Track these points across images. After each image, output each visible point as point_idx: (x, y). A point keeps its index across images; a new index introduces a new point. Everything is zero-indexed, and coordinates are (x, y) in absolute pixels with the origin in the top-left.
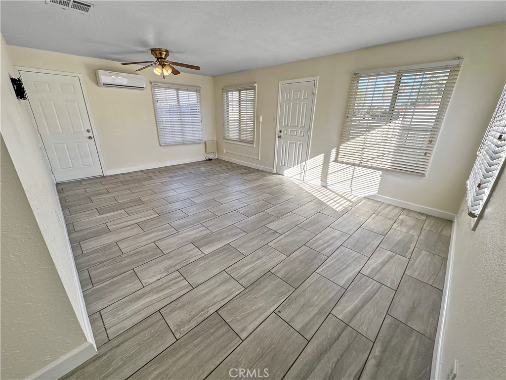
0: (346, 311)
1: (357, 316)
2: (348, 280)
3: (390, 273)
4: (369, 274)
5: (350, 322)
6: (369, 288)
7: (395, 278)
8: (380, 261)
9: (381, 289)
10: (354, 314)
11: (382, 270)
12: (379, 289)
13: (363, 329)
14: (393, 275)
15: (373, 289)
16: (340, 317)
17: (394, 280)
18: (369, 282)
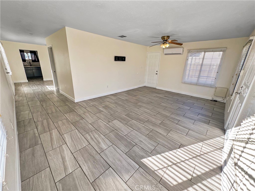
0: (54, 132)
1: (50, 134)
2: (65, 137)
3: (56, 158)
4: (62, 147)
5: (50, 132)
6: (56, 143)
7: (51, 158)
8: (67, 158)
9: (51, 147)
10: (51, 134)
11: (60, 154)
12: (52, 146)
13: (45, 134)
14: (53, 159)
15: (54, 144)
16: (53, 130)
17: (51, 156)
18: (58, 145)
